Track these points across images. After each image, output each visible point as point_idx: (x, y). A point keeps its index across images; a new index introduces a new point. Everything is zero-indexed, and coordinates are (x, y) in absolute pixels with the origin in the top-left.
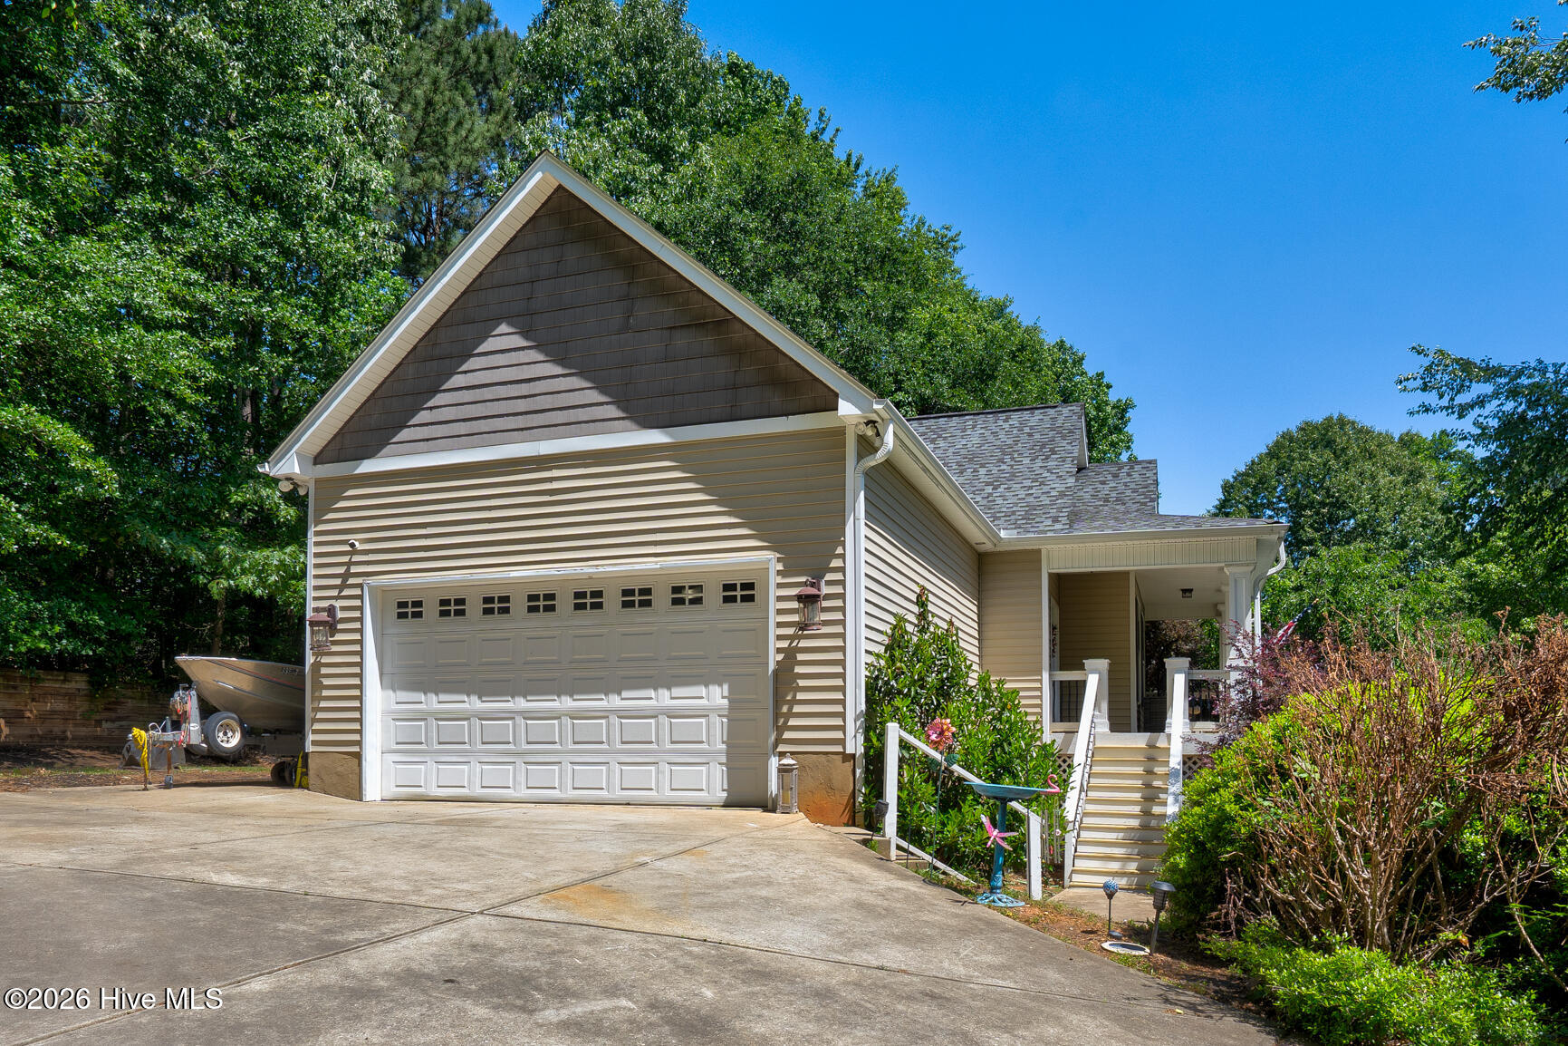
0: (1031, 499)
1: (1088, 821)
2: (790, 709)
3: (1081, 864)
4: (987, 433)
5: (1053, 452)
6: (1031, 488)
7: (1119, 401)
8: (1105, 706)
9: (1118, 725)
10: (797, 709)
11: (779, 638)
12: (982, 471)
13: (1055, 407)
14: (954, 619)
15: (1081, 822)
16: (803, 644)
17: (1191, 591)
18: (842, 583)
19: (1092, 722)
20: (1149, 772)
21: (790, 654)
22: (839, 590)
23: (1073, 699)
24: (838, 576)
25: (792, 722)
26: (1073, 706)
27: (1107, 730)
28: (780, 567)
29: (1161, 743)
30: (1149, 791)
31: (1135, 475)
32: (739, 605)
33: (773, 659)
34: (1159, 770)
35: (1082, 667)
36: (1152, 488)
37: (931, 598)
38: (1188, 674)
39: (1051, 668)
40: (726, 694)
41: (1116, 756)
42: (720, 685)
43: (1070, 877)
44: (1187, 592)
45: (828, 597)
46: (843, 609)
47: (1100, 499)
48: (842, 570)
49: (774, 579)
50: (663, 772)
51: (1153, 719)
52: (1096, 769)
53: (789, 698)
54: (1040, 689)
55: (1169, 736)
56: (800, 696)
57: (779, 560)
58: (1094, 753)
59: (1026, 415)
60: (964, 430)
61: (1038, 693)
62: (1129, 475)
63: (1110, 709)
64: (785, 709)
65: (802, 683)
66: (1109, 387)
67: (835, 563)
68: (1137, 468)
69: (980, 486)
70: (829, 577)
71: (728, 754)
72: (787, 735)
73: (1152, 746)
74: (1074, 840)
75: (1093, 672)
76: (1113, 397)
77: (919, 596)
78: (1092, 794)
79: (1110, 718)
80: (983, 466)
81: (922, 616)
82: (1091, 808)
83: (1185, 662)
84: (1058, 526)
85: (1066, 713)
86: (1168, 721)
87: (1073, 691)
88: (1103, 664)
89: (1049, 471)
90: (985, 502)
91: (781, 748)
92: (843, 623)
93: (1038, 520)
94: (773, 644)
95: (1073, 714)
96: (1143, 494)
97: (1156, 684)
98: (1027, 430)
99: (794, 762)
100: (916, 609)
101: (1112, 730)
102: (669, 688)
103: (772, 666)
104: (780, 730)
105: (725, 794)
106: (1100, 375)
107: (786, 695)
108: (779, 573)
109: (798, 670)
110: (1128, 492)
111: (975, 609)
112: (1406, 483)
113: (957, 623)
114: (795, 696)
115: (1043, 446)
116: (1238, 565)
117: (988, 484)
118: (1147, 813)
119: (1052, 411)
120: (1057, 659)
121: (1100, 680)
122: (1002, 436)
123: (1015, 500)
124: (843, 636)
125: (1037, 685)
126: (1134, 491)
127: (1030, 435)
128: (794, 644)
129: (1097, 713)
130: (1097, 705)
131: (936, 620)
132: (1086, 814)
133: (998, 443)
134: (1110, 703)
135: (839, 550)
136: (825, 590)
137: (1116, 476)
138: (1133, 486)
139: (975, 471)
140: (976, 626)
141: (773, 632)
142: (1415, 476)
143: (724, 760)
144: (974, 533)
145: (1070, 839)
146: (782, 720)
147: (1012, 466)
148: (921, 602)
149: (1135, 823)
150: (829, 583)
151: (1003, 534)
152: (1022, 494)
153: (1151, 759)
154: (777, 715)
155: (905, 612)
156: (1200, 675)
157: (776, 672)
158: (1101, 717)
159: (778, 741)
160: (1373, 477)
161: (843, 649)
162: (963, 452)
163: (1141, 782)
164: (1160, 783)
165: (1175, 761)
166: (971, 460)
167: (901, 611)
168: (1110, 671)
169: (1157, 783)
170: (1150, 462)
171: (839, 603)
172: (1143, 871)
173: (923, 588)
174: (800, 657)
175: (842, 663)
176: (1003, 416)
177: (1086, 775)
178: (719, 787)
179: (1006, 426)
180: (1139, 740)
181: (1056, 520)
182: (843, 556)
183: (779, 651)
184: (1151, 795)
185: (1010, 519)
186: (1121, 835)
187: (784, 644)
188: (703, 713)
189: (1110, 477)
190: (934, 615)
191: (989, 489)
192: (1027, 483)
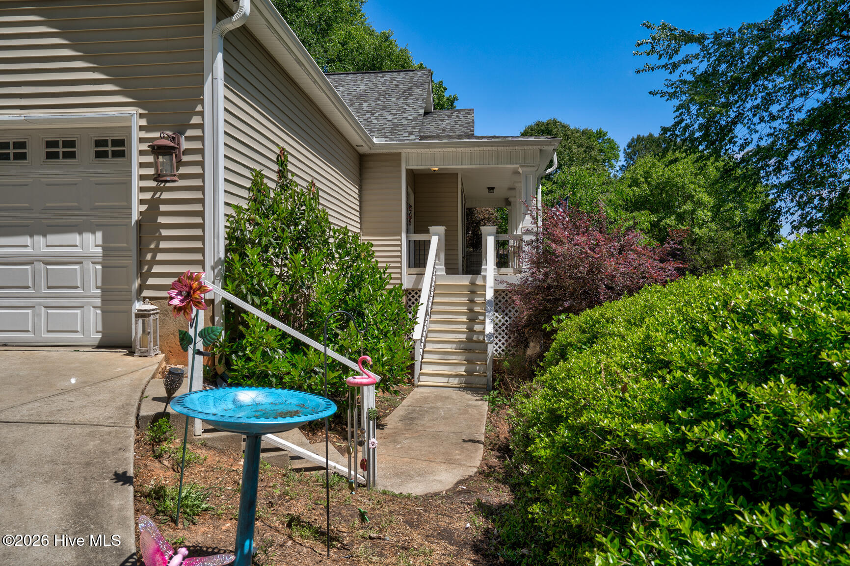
0: (395, 121)
1: (432, 336)
2: (154, 257)
3: (427, 369)
4: (370, 84)
5: (411, 95)
6: (396, 114)
7: (450, 96)
8: (442, 256)
9: (451, 270)
10: (160, 257)
11: (142, 190)
12: (365, 104)
13: (413, 71)
14: (315, 181)
15: (427, 337)
16: (166, 196)
17: (493, 188)
18: (201, 139)
19: (434, 267)
20: (472, 301)
21: (153, 205)
22: (197, 145)
23: (422, 252)
24: (196, 133)
25: (156, 269)
26: (422, 257)
27: (444, 273)
28: (143, 122)
29: (479, 282)
30: (472, 314)
31: (462, 117)
32: (110, 160)
33: (136, 210)
34: (479, 300)
35: (428, 232)
36: (471, 124)
37: (290, 158)
38: (496, 237)
39: (408, 232)
40: (100, 242)
41: (449, 290)
42: (93, 233)
43: (419, 378)
44: (491, 189)
45: (187, 152)
46: (201, 164)
47: (440, 130)
48: (201, 126)
49: (136, 135)
50: (40, 315)
51: (473, 266)
52: (437, 299)
53: (152, 246)
54: (400, 246)
55: (485, 277)
56: (163, 245)
57: (141, 116)
58: (436, 289)
59: (395, 75)
60: (356, 81)
61: (399, 248)
62: (457, 116)
63: (446, 259)
64: (149, 257)
65: (165, 232)
66: (445, 89)
67: (195, 120)
68: (462, 113)
69: (363, 113)
70: (190, 133)
71: (104, 299)
72: (151, 281)
73: (473, 283)
74: (421, 351)
75: (435, 234)
76: (447, 95)
77: (279, 156)
78: (435, 317)
79: (446, 265)
80: (365, 101)
81: (282, 174)
82: (433, 327)
83: (494, 229)
84: (412, 137)
85: (417, 262)
86: (483, 267)
87: (422, 248)
88: (441, 229)
89: (407, 105)
90: (365, 122)
91: (146, 293)
92: (201, 176)
93: (399, 133)
94: (136, 196)
95: (422, 262)
96: (466, 127)
97: (475, 244)
98: (395, 83)
99: (154, 307)
100: (276, 168)
101: (447, 273)
102: (45, 235)
103: (135, 217)
104: (144, 277)
105: (99, 336)
106: (441, 83)
107: (150, 244)
108: (142, 128)
109: (161, 220)
110: (457, 126)
111: (357, 191)
112: (585, 152)
113: (318, 184)
114: (158, 245)
115: (405, 91)
116: (528, 166)
117: (368, 112)
118: (471, 330)
119: (411, 73)
120: (412, 227)
121: (439, 240)
122: (379, 85)
123: (385, 121)
124: (201, 189)
125: (398, 243)
126: (461, 125)
127: (397, 85)
128: (157, 196)
129: (437, 262)
130: (437, 255)
131: (295, 179)
132: (429, 331)
133: (377, 89)
134: (446, 255)
135: (199, 108)
136: (185, 145)
137: (449, 117)
138: (460, 123)
139: (361, 104)
140: (357, 203)
141: (136, 184)
142: (590, 148)
143: (99, 303)
144: (355, 138)
145: (419, 351)
146: (146, 267)
147: (384, 102)
148: (282, 160)
149: (463, 337)
150: (188, 139)
151: (375, 140)
152: (390, 118)
153: (473, 292)
154: (140, 263)
155: (262, 168)
156: (503, 237)
157: (139, 223)
158: (440, 265)
159: (141, 289)
160: (570, 149)
161: (201, 201)
162: (355, 93)
163: (466, 308)
164: (479, 308)
165: (490, 294)
166: (358, 98)
167: (258, 168)
168: (446, 235)
169: (477, 309)
170: (470, 110)
171: (197, 158)
172: (469, 373)
173: (283, 149)
174: (163, 208)
175: (201, 214)
176: (381, 75)
177: (430, 304)
178: (92, 329)
179: (382, 80)
180: (464, 280)
181: (411, 133)
182: (201, 114)
183: (142, 202)
184: (473, 318)
185: (381, 132)
186: (454, 346)
187: (148, 196)
188: (78, 260)
189: (446, 118)
190: (293, 174)
191: (369, 115)
192: (394, 112)
